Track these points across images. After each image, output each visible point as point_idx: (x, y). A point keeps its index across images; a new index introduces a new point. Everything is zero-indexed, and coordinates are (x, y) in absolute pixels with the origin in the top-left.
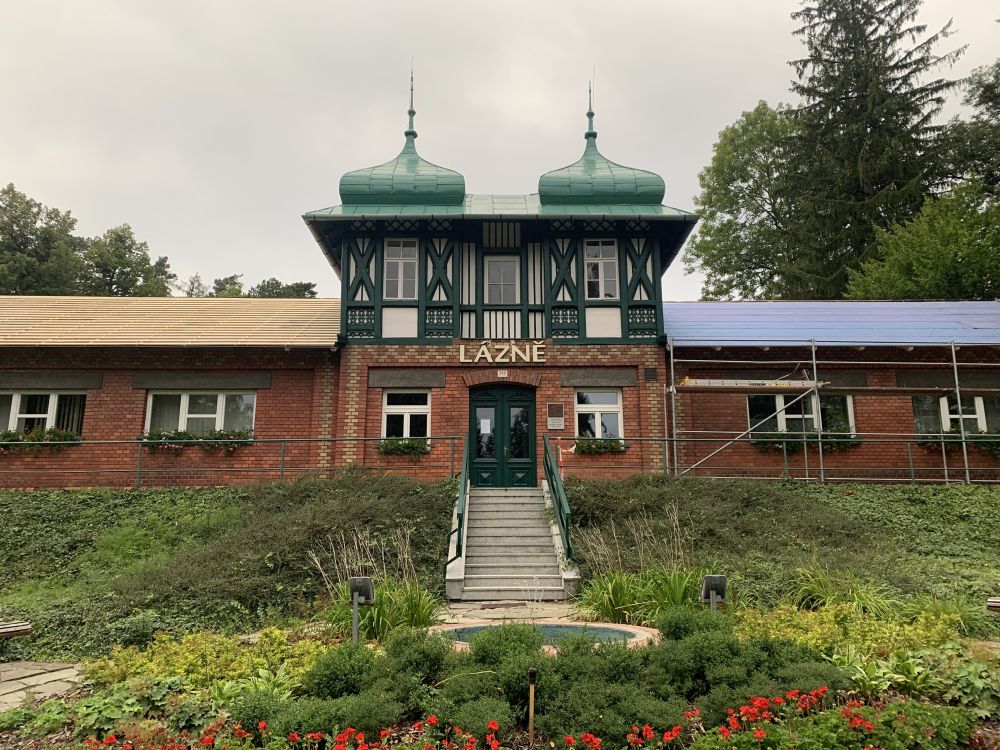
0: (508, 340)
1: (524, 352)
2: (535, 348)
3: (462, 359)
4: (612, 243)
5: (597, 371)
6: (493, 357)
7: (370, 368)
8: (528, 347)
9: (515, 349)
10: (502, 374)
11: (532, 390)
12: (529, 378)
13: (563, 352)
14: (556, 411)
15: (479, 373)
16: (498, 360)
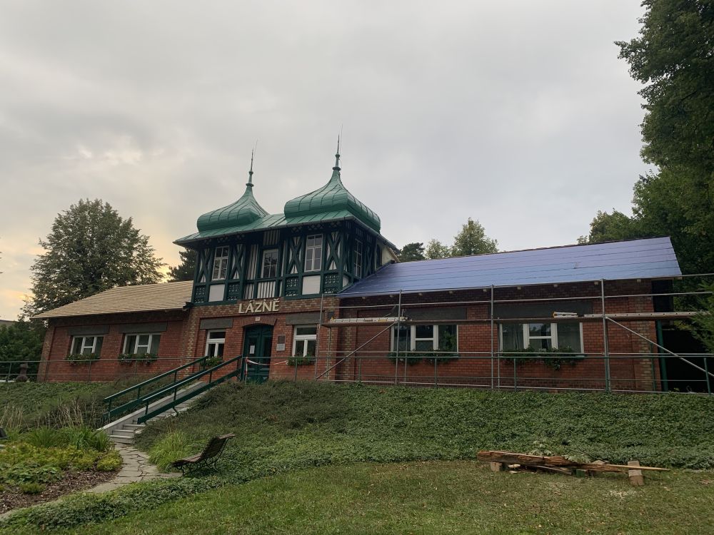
0: (263, 299)
1: (269, 305)
2: (274, 303)
3: (240, 312)
4: (320, 236)
5: (305, 314)
6: (254, 310)
7: (201, 319)
8: (271, 303)
9: (265, 304)
10: (258, 319)
11: (271, 327)
12: (271, 321)
13: (288, 305)
14: (281, 340)
15: (247, 319)
16: (256, 311)
